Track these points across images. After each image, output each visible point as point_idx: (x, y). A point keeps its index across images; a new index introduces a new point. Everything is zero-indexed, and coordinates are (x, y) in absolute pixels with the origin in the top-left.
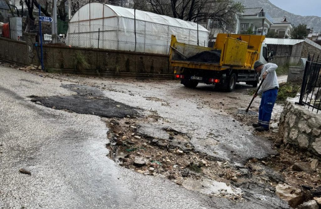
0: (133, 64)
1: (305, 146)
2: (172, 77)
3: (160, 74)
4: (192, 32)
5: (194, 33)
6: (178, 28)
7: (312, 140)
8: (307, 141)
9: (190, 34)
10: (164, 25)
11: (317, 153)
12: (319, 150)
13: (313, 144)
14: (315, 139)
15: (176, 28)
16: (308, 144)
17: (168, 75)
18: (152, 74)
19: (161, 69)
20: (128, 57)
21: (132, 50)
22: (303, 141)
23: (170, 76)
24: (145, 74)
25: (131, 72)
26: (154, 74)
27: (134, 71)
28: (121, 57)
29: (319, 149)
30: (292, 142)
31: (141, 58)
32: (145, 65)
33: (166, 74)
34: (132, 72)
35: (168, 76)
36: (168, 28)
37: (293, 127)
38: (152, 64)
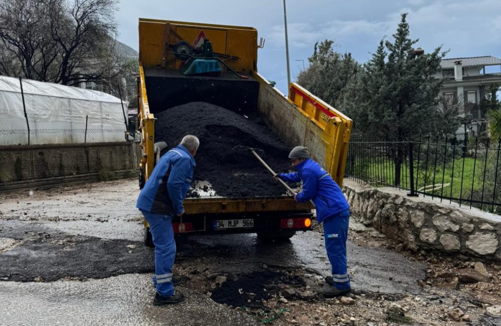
0: (28, 165)
1: (455, 248)
2: (95, 177)
3: (76, 174)
4: (104, 105)
5: (106, 106)
6: (83, 102)
7: (463, 239)
8: (457, 241)
9: (101, 109)
10: (62, 98)
11: (477, 253)
12: (480, 250)
13: (468, 243)
14: (468, 237)
15: (80, 101)
16: (460, 245)
17: (89, 174)
18: (63, 177)
19: (76, 166)
20: (18, 155)
21: (24, 142)
22: (451, 243)
23: (93, 175)
24: (50, 179)
25: (25, 180)
26: (66, 177)
27: (30, 177)
28: (6, 157)
29: (479, 248)
30: (429, 246)
31: (41, 154)
32: (49, 164)
33: (85, 173)
34: (27, 179)
35: (90, 176)
36: (69, 102)
37: (424, 226)
38: (60, 161)
